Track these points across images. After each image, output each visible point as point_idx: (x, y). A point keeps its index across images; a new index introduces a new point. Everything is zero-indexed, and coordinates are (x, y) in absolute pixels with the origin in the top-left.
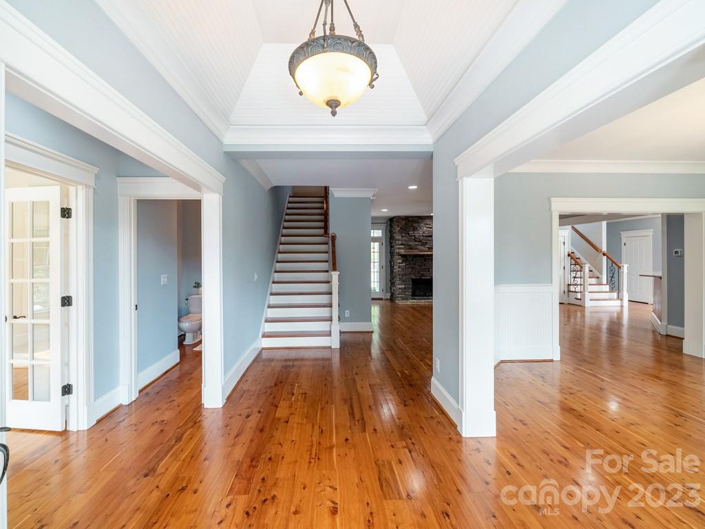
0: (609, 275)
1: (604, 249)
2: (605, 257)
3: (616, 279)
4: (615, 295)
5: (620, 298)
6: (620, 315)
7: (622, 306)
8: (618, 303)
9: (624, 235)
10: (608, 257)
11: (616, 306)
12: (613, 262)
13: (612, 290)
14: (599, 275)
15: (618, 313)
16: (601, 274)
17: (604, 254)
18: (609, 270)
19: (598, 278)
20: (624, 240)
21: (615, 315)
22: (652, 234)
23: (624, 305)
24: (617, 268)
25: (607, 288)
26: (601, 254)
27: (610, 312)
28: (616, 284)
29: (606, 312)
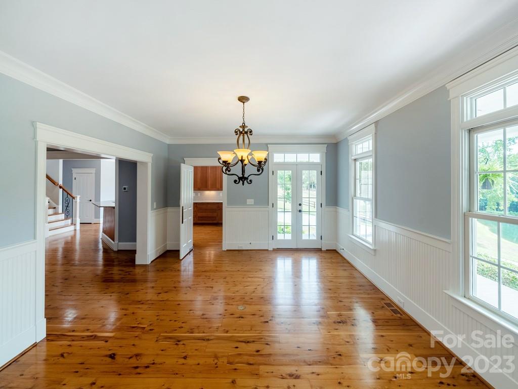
0: (65, 205)
1: (61, 183)
2: (61, 189)
3: (70, 208)
4: (69, 221)
5: (73, 224)
6: (74, 237)
7: (75, 230)
8: (72, 228)
9: (75, 171)
10: (63, 189)
11: (71, 231)
12: (68, 193)
13: (67, 218)
14: (55, 205)
15: (72, 238)
16: (58, 204)
17: (60, 187)
18: (64, 201)
19: (55, 208)
20: (74, 175)
21: (70, 238)
22: (94, 172)
23: (77, 229)
24: (71, 198)
25: (62, 216)
26: (58, 187)
27: (65, 238)
28: (70, 212)
29: (61, 239)
